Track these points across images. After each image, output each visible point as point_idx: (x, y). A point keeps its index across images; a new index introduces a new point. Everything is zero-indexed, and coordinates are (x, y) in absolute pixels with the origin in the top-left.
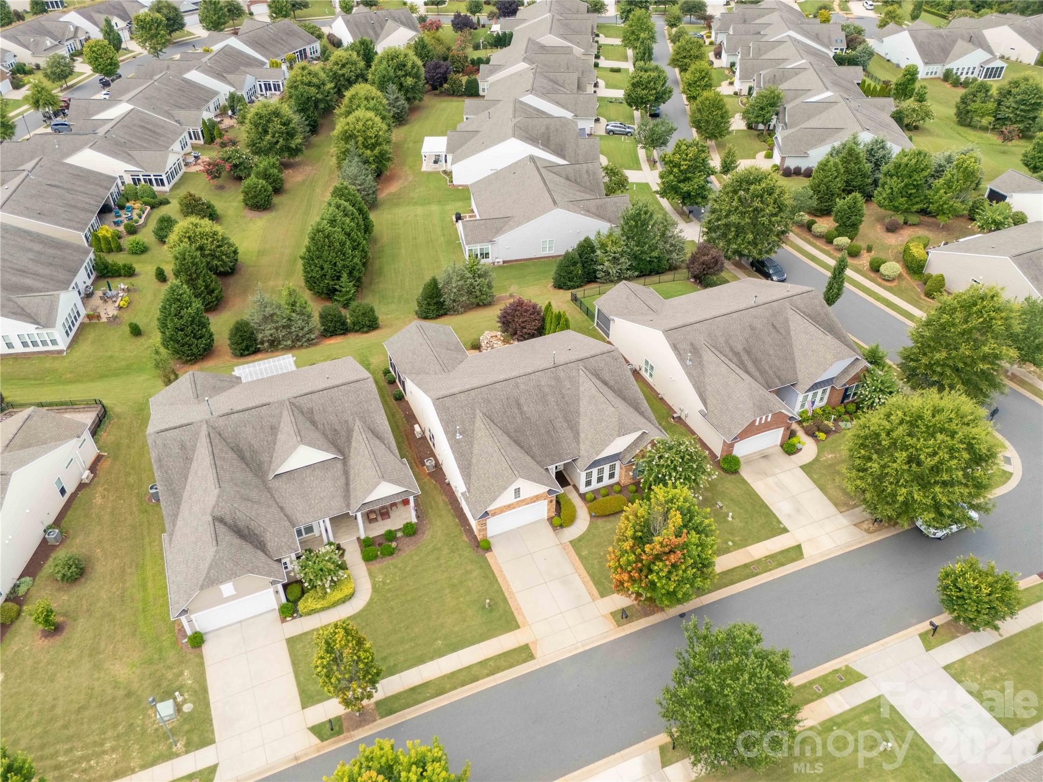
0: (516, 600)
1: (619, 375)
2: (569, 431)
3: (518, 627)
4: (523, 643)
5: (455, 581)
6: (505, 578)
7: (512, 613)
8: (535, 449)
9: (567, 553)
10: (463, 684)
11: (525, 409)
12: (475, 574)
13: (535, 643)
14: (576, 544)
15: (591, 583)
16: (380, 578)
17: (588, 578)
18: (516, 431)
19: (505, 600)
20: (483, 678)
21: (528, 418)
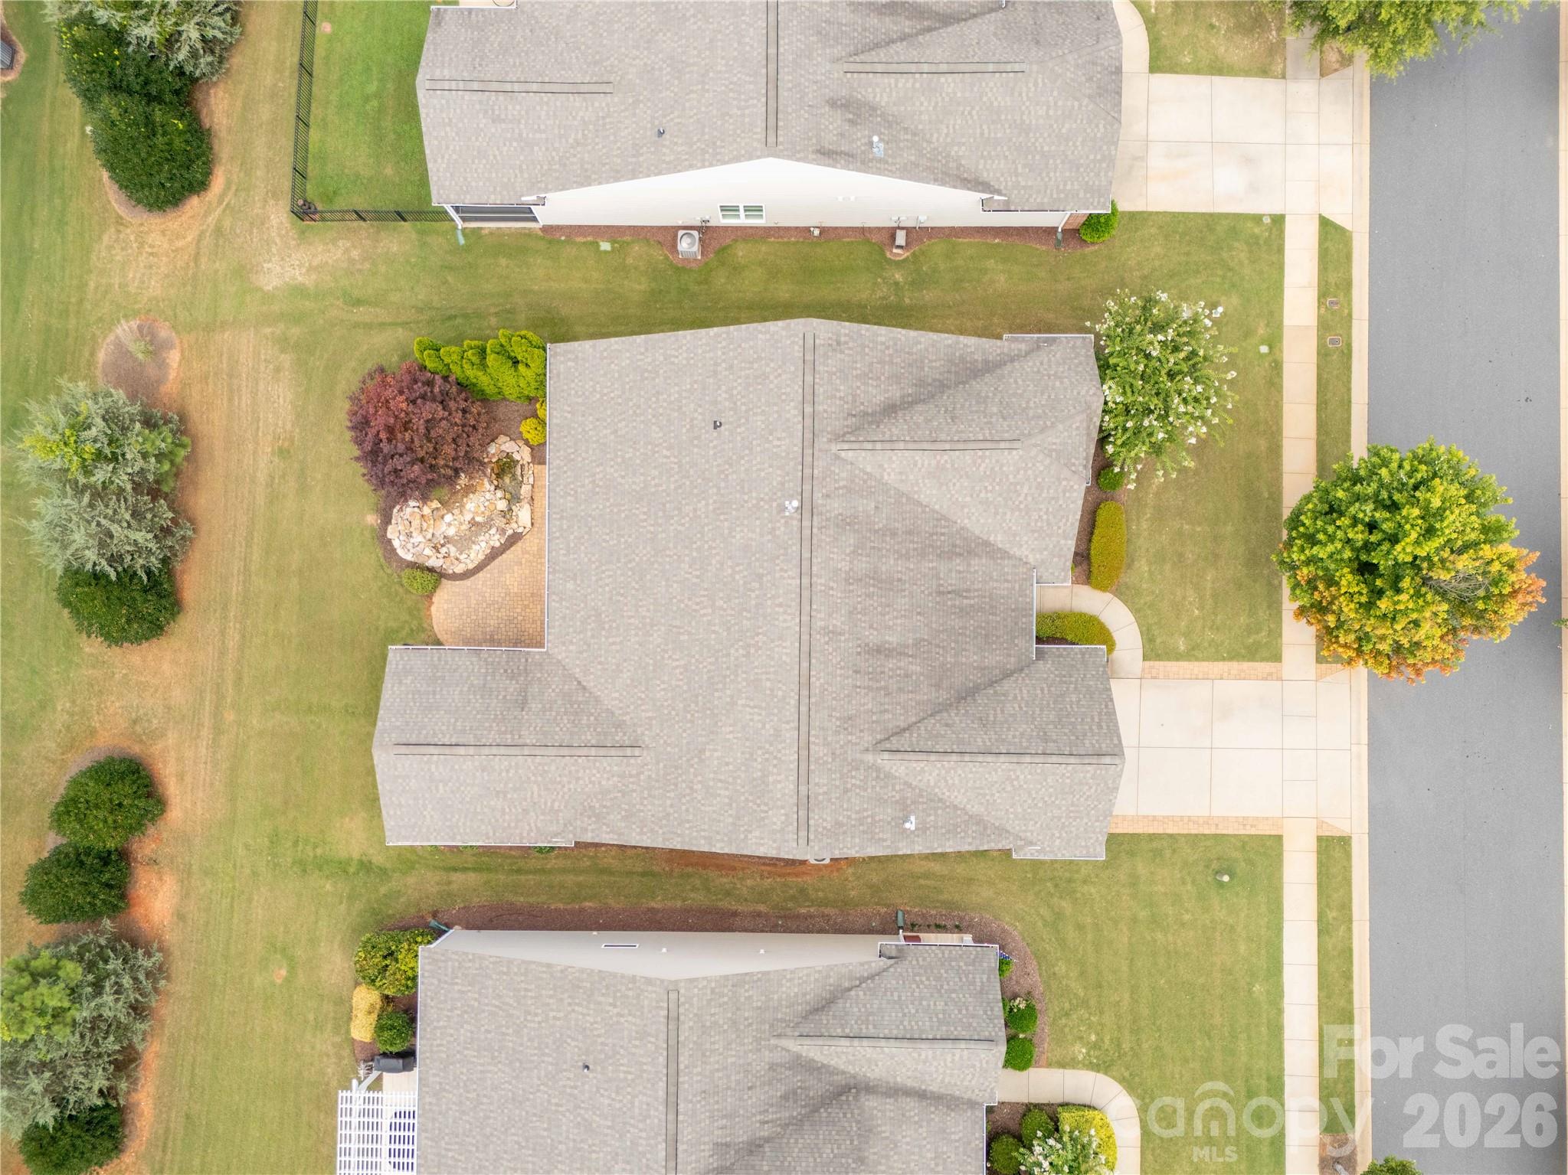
0: (1225, 819)
1: (881, 362)
2: (975, 562)
3: (1279, 838)
4: (1313, 845)
5: (1143, 914)
6: (1171, 819)
7: (1251, 836)
8: (994, 659)
9: (1167, 677)
10: (1348, 976)
11: (893, 639)
12: (1142, 869)
13: (1320, 824)
14: (1153, 651)
15: (1246, 665)
16: (1080, 1051)
17: (1234, 666)
18: (938, 686)
19: (1218, 838)
20: (1350, 938)
21: (917, 643)
